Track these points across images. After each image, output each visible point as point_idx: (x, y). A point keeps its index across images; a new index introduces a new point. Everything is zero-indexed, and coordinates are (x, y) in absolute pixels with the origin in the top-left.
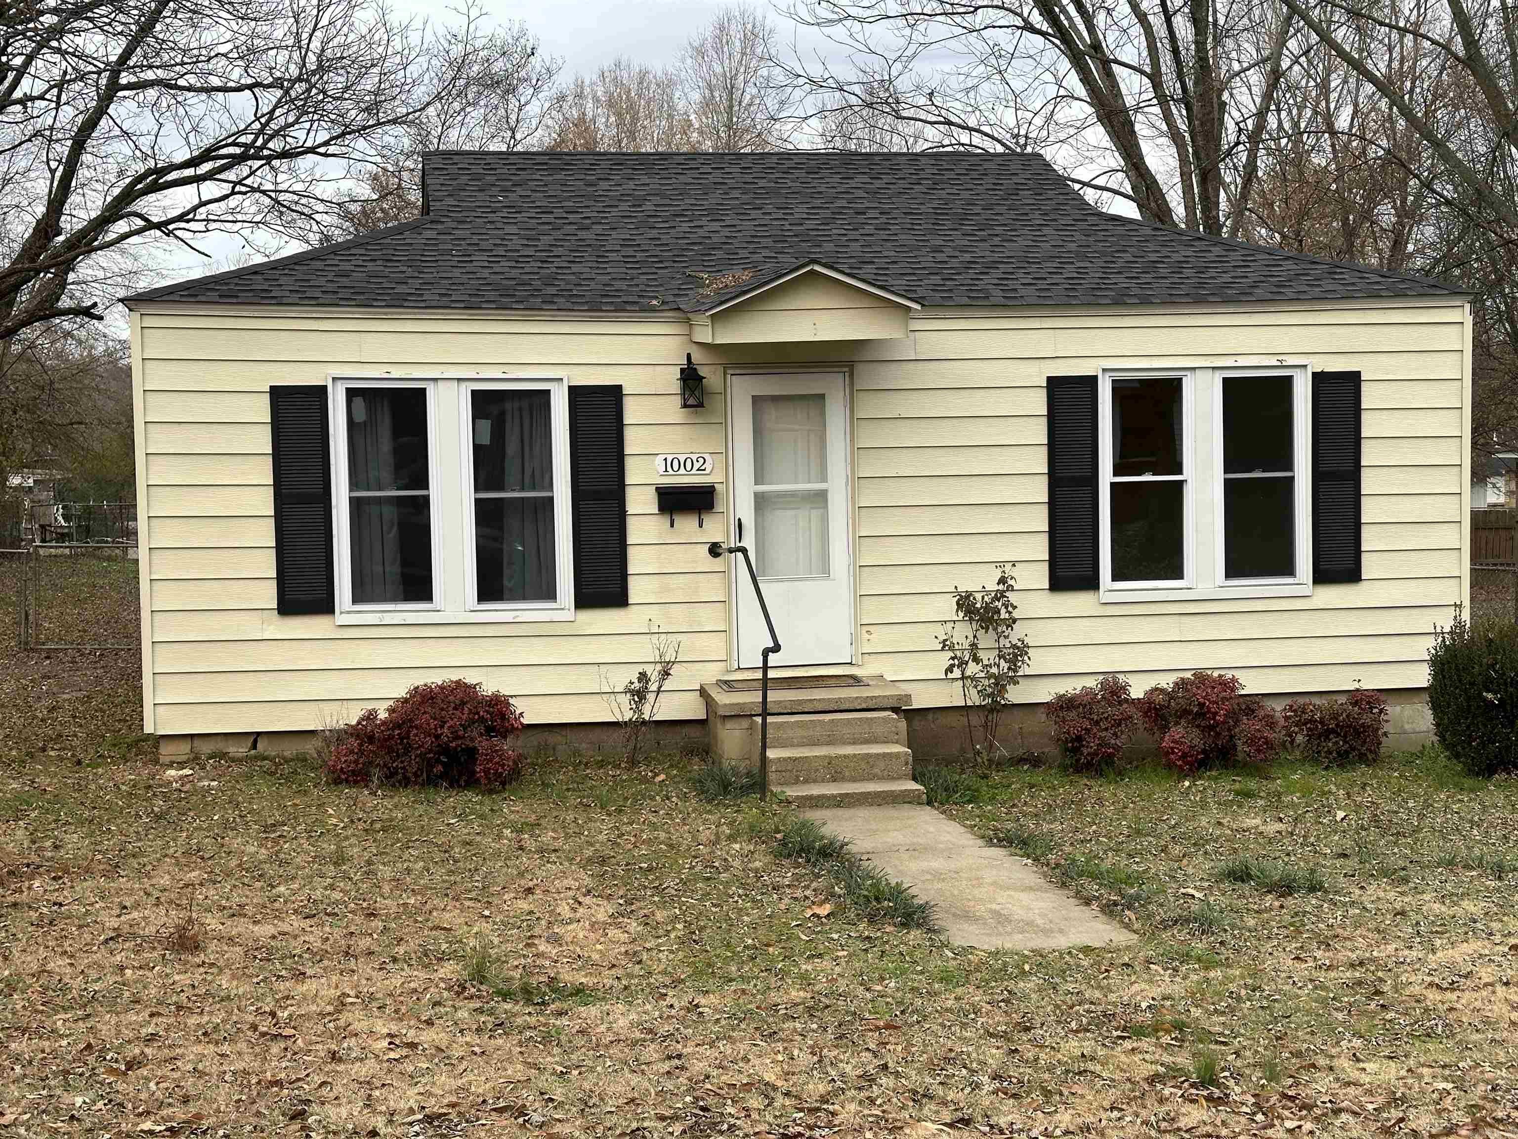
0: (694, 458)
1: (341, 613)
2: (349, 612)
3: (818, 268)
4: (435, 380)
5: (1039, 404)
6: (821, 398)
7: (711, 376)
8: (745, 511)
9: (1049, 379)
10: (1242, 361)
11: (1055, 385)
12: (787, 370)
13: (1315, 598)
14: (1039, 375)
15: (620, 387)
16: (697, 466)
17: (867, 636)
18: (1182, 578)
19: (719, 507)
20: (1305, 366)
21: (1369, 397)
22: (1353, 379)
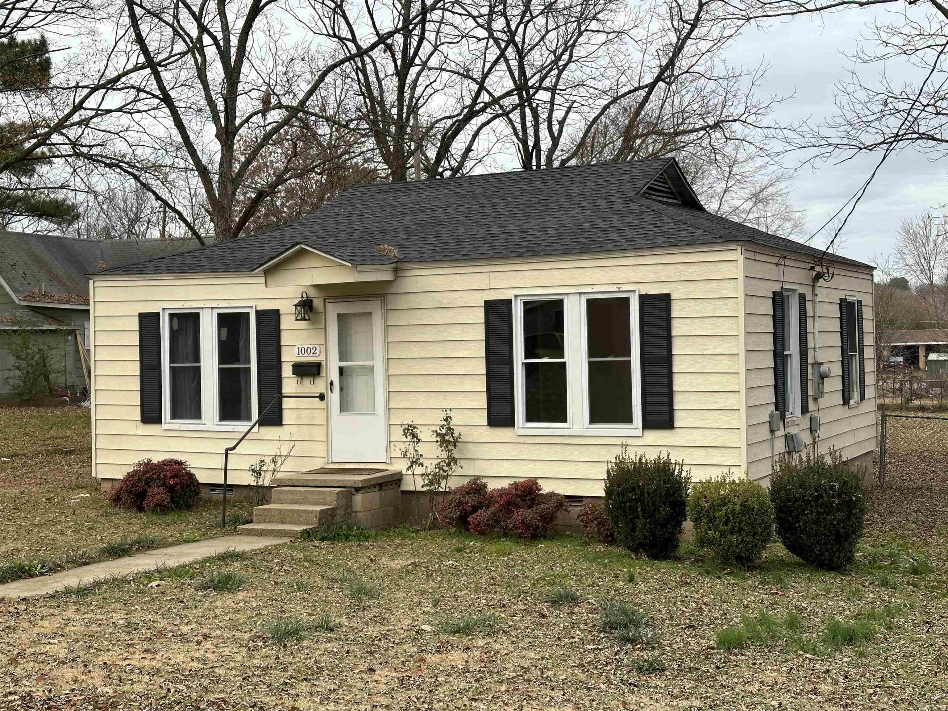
0: (311, 347)
1: (165, 423)
2: (169, 423)
3: (303, 246)
4: (202, 308)
5: (480, 316)
6: (370, 314)
7: (318, 303)
8: (334, 376)
9: (486, 302)
10: (596, 289)
11: (489, 305)
12: (352, 300)
13: (645, 437)
14: (480, 299)
15: (278, 311)
16: (312, 352)
17: (394, 448)
18: (566, 422)
19: (323, 374)
20: (635, 291)
21: (677, 310)
22: (666, 299)
